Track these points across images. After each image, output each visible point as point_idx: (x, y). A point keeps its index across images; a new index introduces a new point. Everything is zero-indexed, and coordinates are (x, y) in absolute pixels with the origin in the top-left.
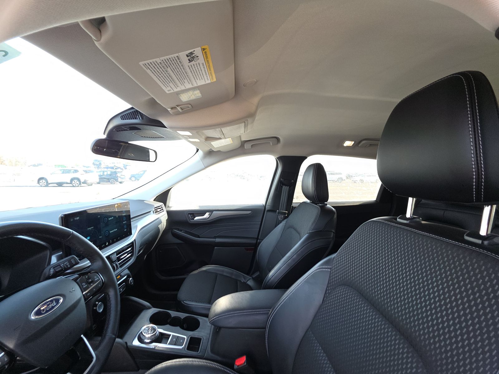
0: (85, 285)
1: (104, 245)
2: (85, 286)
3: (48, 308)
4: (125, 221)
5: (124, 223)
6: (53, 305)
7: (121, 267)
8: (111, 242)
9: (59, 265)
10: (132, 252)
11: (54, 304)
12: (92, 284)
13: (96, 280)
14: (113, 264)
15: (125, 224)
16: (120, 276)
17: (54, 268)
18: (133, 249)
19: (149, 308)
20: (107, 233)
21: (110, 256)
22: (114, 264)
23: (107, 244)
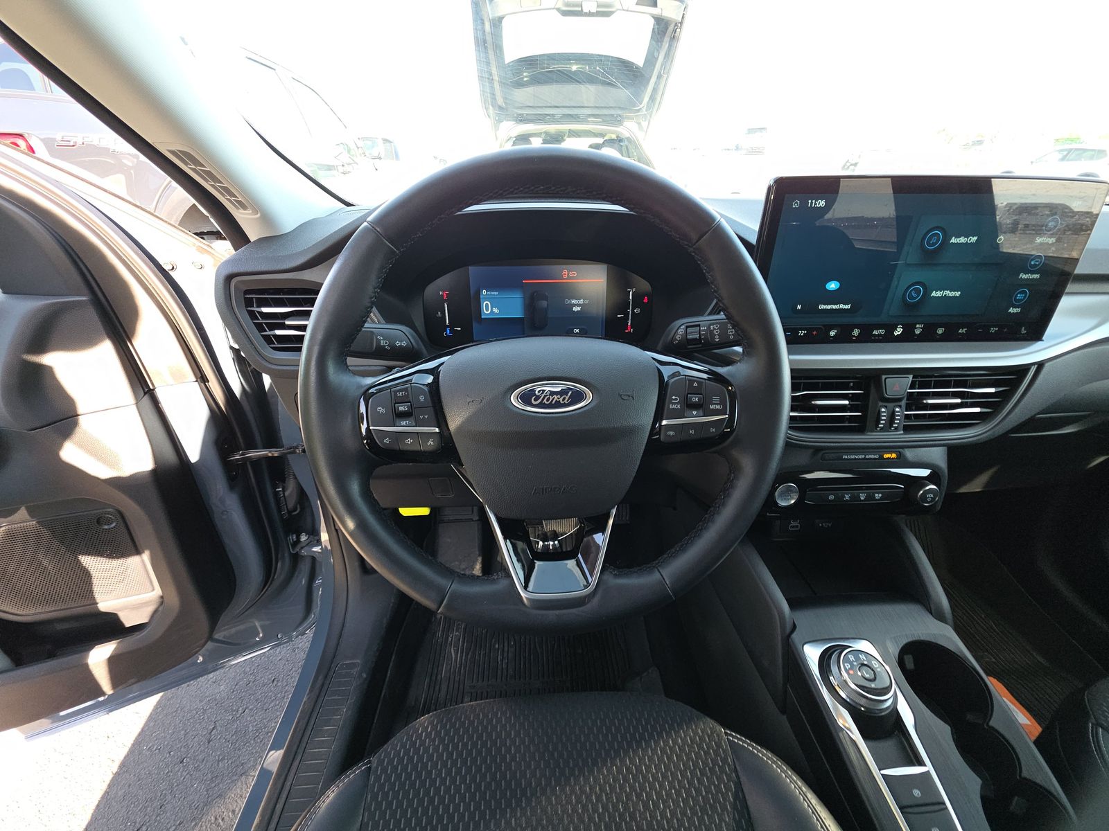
0: (675, 403)
1: (882, 332)
2: (674, 406)
3: (548, 400)
4: (1033, 273)
5: (1023, 276)
6: (561, 399)
7: (907, 429)
8: (917, 332)
9: (699, 325)
10: (994, 405)
11: (564, 399)
12: (695, 413)
13: (711, 407)
14: (880, 404)
15: (1028, 283)
16: (900, 455)
17: (687, 327)
18: (1004, 397)
19: (940, 617)
20: (918, 291)
21: (884, 377)
22: (886, 407)
23: (899, 331)
